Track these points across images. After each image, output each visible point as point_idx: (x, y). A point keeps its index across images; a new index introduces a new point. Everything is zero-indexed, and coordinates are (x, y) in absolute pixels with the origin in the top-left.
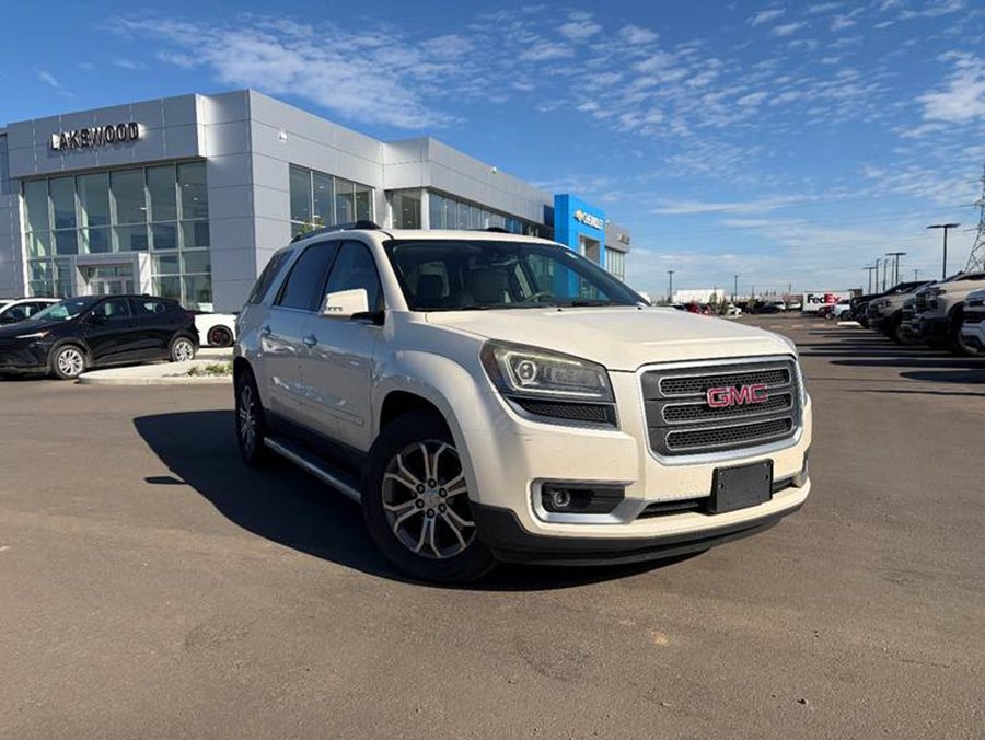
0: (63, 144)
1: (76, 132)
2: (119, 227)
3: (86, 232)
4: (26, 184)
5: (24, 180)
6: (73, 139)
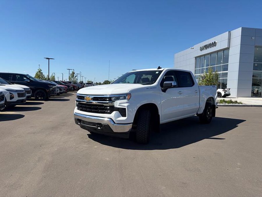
4: (197, 58)
5: (196, 58)
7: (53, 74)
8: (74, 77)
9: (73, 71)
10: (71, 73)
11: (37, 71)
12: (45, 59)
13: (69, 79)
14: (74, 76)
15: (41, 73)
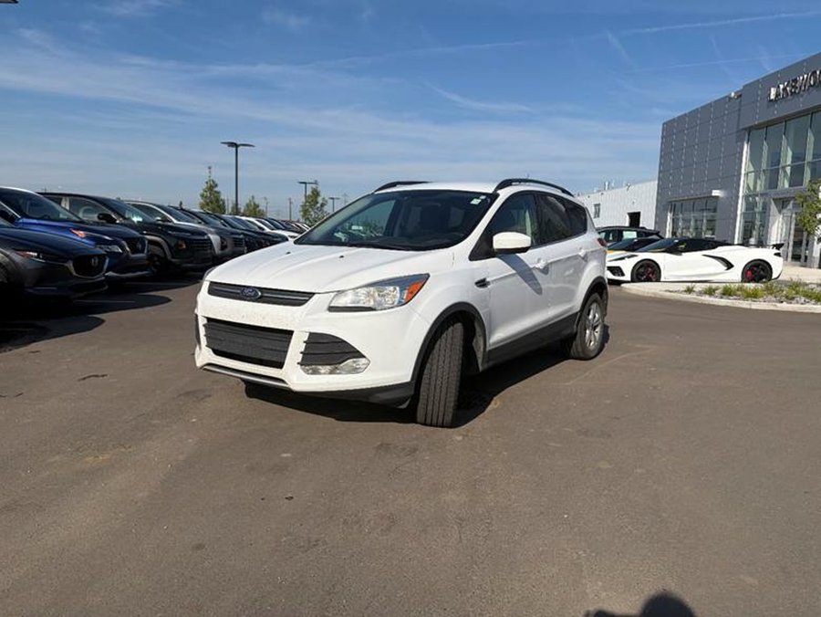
0: (777, 95)
1: (789, 82)
2: (812, 163)
3: (788, 170)
5: (750, 130)
6: (784, 89)
7: (253, 197)
8: (319, 205)
9: (314, 186)
10: (309, 193)
11: (205, 186)
12: (226, 146)
13: (305, 212)
14: (317, 203)
15: (218, 193)
